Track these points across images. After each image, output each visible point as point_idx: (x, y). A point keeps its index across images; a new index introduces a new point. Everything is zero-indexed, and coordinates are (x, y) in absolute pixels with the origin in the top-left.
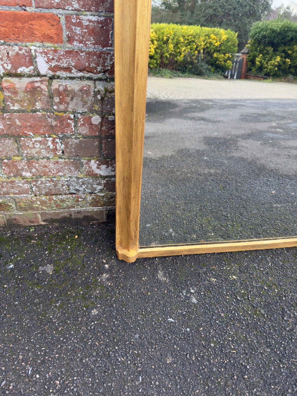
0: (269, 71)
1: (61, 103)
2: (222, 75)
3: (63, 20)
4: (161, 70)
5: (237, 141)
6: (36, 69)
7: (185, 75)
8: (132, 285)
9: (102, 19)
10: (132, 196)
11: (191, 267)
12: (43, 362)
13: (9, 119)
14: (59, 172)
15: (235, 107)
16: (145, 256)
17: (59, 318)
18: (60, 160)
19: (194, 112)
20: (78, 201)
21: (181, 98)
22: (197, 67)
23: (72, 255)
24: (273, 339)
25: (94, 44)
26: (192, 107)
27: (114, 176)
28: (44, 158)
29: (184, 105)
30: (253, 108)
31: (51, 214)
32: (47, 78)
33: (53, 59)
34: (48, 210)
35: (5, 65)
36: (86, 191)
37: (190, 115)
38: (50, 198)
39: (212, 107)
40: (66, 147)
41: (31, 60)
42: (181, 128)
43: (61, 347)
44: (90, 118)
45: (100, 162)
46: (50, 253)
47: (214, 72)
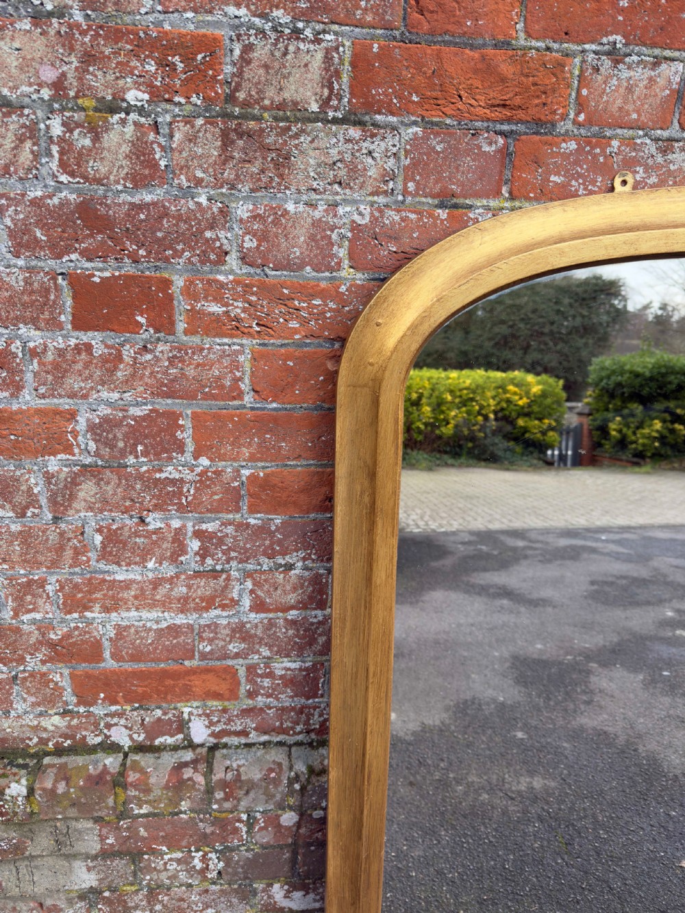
0: (641, 448)
1: (226, 799)
2: (539, 459)
3: (242, 672)
5: (589, 672)
6: (188, 738)
7: (459, 461)
9: (308, 664)
13: (128, 829)
18: (214, 887)
22: (485, 446)
25: (291, 697)
26: (480, 556)
28: (181, 885)
29: (461, 547)
30: (617, 557)
32: (204, 750)
33: (219, 721)
35: (135, 736)
39: (526, 557)
40: (227, 864)
41: (182, 725)
42: (459, 625)
44: (278, 816)
45: (290, 886)
47: (523, 454)
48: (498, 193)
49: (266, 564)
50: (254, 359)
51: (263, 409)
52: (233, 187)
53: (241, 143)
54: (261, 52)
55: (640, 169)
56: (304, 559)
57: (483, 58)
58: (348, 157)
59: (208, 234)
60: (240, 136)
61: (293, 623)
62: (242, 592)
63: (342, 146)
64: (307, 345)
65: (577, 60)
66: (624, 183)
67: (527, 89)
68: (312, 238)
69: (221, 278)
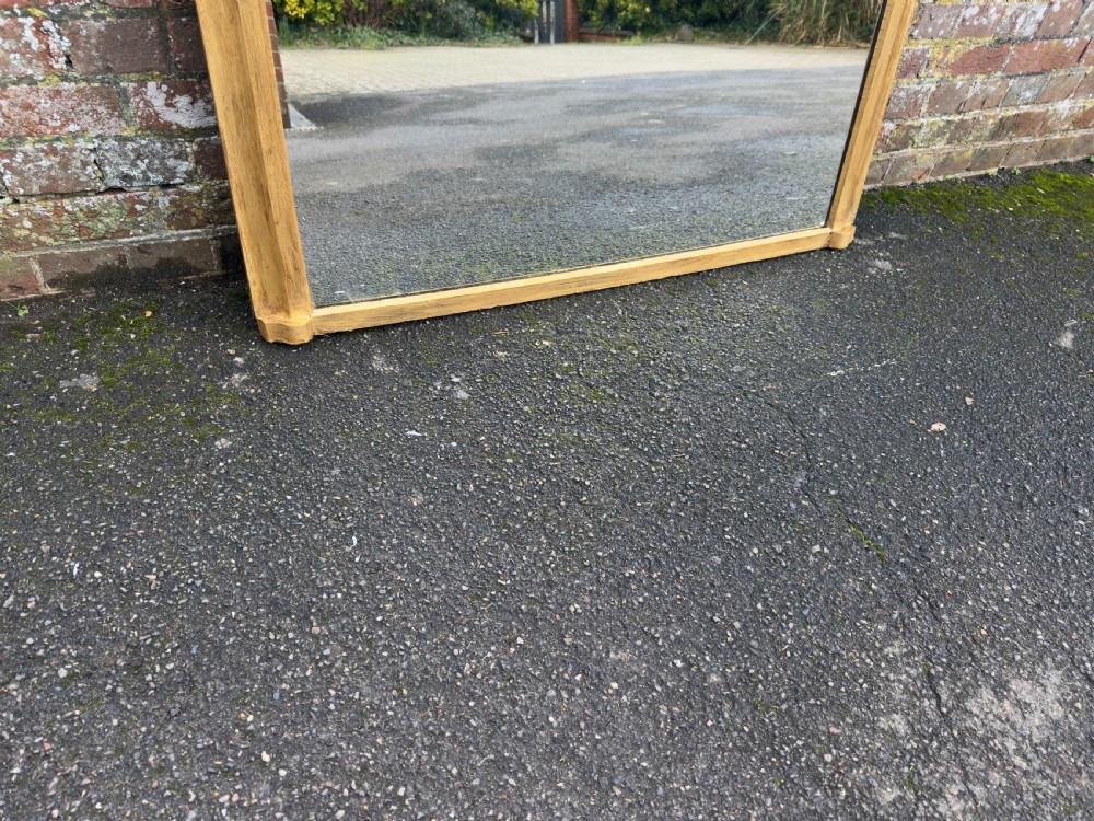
0: (630, 17)
2: (515, 34)
4: (348, 31)
5: (555, 147)
7: (417, 40)
8: (310, 386)
11: (449, 339)
12: (105, 549)
14: (67, 121)
15: (553, 92)
16: (335, 327)
17: (130, 468)
18: (65, 85)
19: (447, 110)
20: (133, 212)
21: (412, 86)
22: (447, 13)
23: (144, 351)
24: (634, 430)
26: (443, 102)
27: (215, 129)
28: (19, 81)
29: (421, 98)
30: (597, 91)
31: (66, 260)
34: (59, 247)
36: (148, 179)
37: (437, 116)
38: (56, 206)
39: (494, 98)
40: (75, 44)
42: (416, 140)
43: (149, 515)
45: (170, 87)
46: (82, 354)
47: (495, 29)
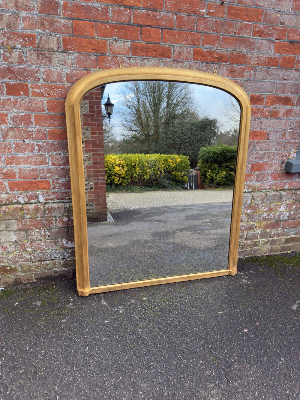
1: (49, 213)
2: (181, 187)
3: (51, 182)
4: (132, 187)
5: (175, 233)
6: (38, 200)
7: (152, 189)
8: (86, 308)
9: (67, 180)
10: (84, 254)
11: (121, 296)
12: (35, 344)
13: (24, 222)
14: (46, 247)
16: (94, 292)
17: (43, 325)
18: (47, 241)
19: (152, 216)
20: (56, 264)
21: (145, 207)
22: (161, 182)
23: (52, 296)
25: (64, 189)
26: (152, 213)
27: (74, 248)
28: (39, 240)
31: (40, 274)
32: (43, 204)
33: (46, 196)
34: (39, 272)
35: (25, 200)
36: (60, 257)
38: (40, 263)
39: (167, 212)
40: (51, 233)
41: (37, 197)
42: (139, 228)
43: (45, 337)
44: (63, 219)
45: (67, 240)
46: (39, 296)
47: (175, 186)
48: (96, 68)
49: (54, 153)
50: (47, 102)
51: (50, 114)
52: (40, 65)
53: (41, 56)
54: (44, 38)
55: (125, 63)
56: (63, 152)
57: (89, 40)
58: (64, 59)
59: (35, 75)
60: (41, 54)
61: (62, 169)
62: (49, 160)
63: (62, 57)
64: (59, 99)
65: (108, 41)
66: (122, 66)
67: (99, 47)
68: (58, 76)
69: (39, 84)
